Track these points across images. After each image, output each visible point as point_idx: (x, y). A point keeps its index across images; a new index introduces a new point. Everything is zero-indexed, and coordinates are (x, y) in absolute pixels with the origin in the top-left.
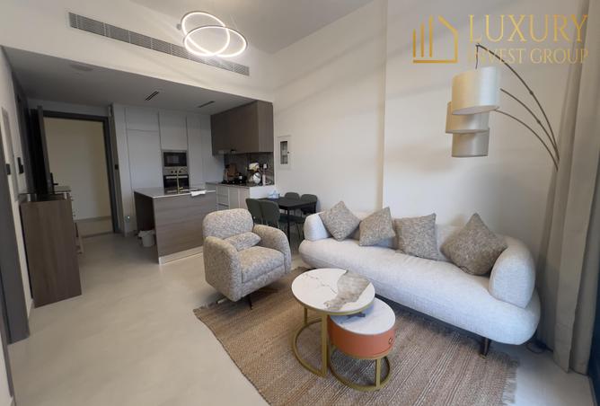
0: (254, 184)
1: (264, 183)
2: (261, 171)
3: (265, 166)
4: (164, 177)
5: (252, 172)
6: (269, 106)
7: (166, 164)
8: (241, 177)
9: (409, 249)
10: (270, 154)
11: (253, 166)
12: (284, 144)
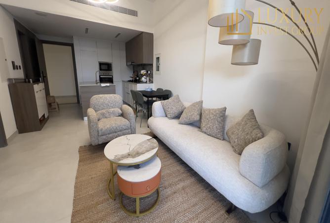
0: (142, 82)
1: (148, 82)
2: (146, 75)
3: (149, 72)
4: (100, 76)
5: (142, 76)
6: (151, 35)
7: (101, 69)
8: (138, 78)
9: (204, 129)
10: (152, 65)
11: (143, 72)
12: (158, 58)
